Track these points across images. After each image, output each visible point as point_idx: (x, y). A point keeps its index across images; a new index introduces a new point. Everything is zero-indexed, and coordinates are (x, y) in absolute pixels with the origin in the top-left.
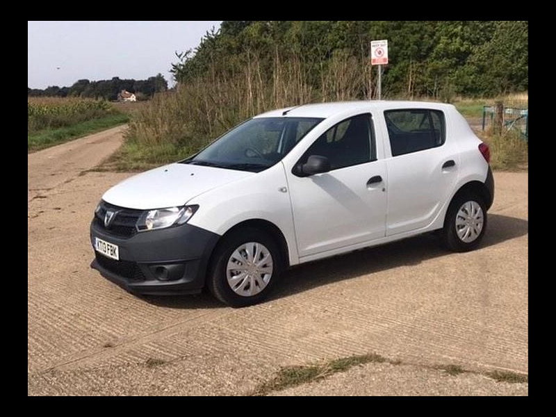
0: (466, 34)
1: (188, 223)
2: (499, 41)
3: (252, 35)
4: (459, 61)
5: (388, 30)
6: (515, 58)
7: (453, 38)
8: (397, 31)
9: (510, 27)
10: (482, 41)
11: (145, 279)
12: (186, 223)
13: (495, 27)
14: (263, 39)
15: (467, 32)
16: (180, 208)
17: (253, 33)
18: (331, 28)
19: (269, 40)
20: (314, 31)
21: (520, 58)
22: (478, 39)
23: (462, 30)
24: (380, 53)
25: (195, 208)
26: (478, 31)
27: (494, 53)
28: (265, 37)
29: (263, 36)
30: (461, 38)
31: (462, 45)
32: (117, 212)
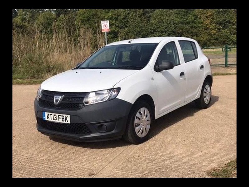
0: (117, 24)
1: (117, 98)
2: (131, 28)
3: (18, 22)
4: (115, 36)
5: (83, 21)
6: (138, 35)
7: (112, 26)
8: (88, 22)
9: (135, 22)
10: (124, 27)
11: (91, 133)
12: (115, 98)
13: (129, 22)
14: (24, 24)
15: (117, 23)
16: (110, 90)
17: (18, 21)
18: (57, 20)
19: (27, 24)
20: (49, 21)
21: (140, 35)
22: (122, 26)
23: (115, 22)
24: (106, 26)
25: (118, 90)
26: (122, 23)
27: (129, 33)
28: (24, 23)
29: (23, 22)
30: (115, 26)
31: (116, 29)
32: (63, 96)
